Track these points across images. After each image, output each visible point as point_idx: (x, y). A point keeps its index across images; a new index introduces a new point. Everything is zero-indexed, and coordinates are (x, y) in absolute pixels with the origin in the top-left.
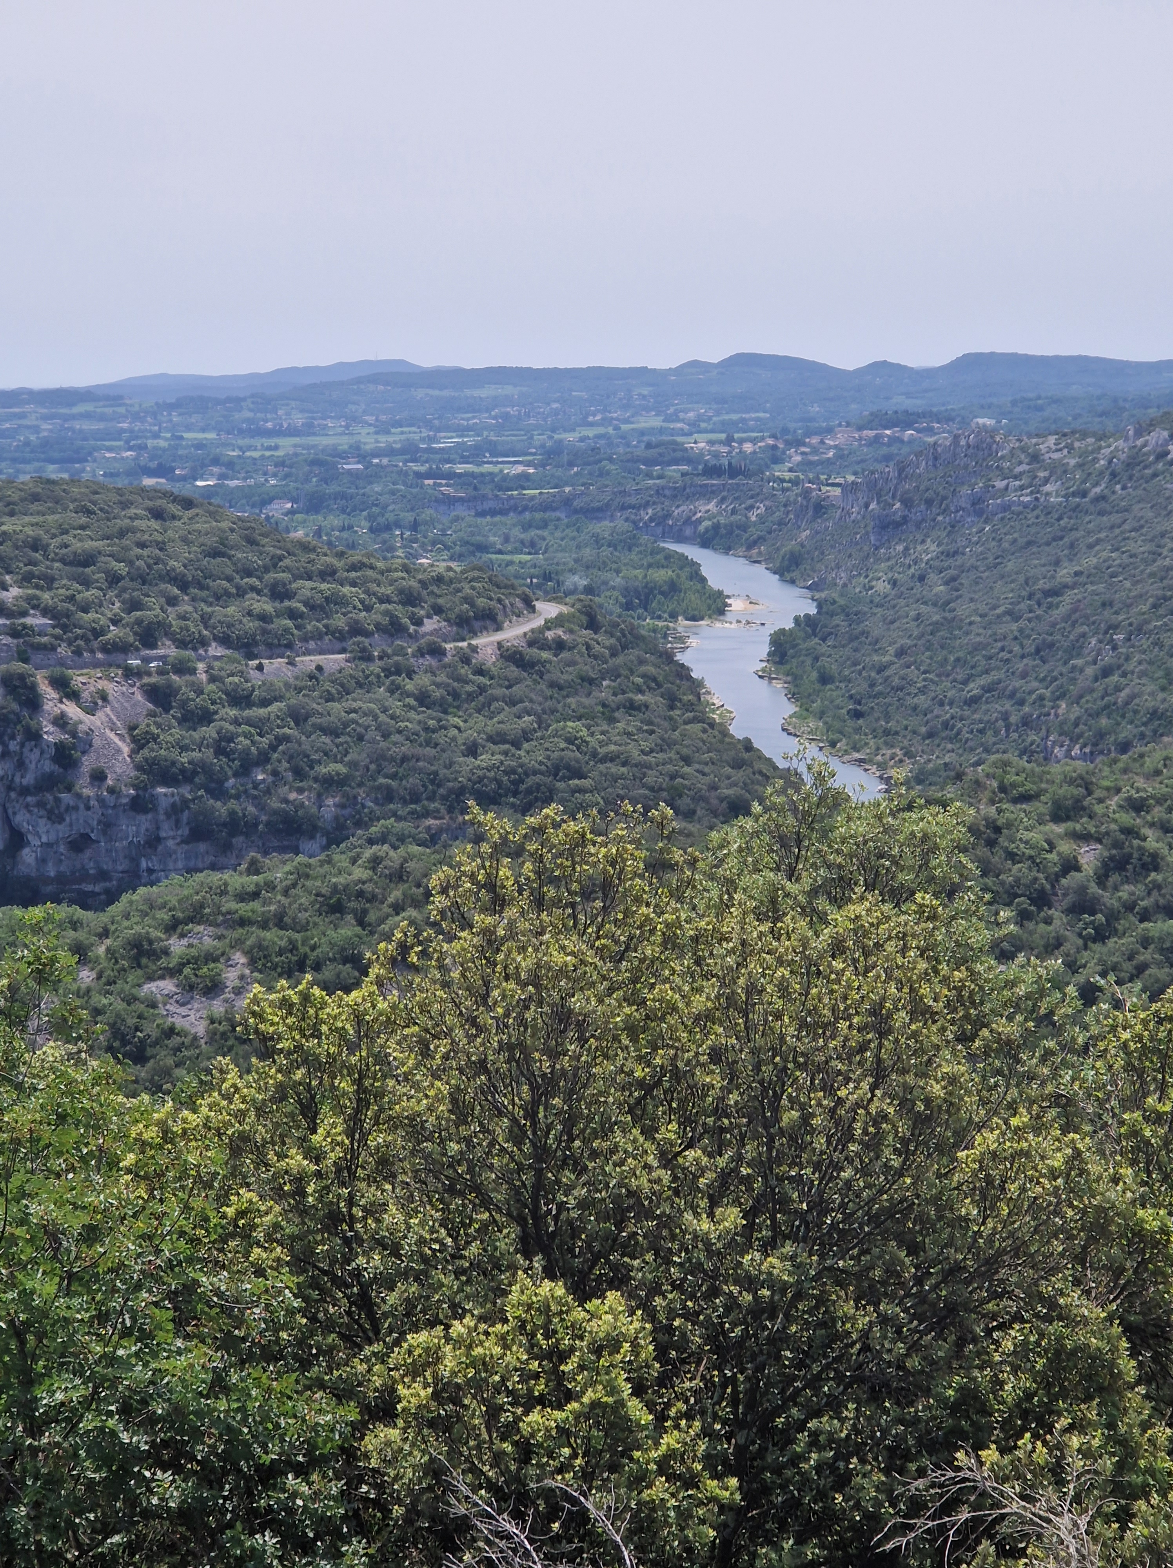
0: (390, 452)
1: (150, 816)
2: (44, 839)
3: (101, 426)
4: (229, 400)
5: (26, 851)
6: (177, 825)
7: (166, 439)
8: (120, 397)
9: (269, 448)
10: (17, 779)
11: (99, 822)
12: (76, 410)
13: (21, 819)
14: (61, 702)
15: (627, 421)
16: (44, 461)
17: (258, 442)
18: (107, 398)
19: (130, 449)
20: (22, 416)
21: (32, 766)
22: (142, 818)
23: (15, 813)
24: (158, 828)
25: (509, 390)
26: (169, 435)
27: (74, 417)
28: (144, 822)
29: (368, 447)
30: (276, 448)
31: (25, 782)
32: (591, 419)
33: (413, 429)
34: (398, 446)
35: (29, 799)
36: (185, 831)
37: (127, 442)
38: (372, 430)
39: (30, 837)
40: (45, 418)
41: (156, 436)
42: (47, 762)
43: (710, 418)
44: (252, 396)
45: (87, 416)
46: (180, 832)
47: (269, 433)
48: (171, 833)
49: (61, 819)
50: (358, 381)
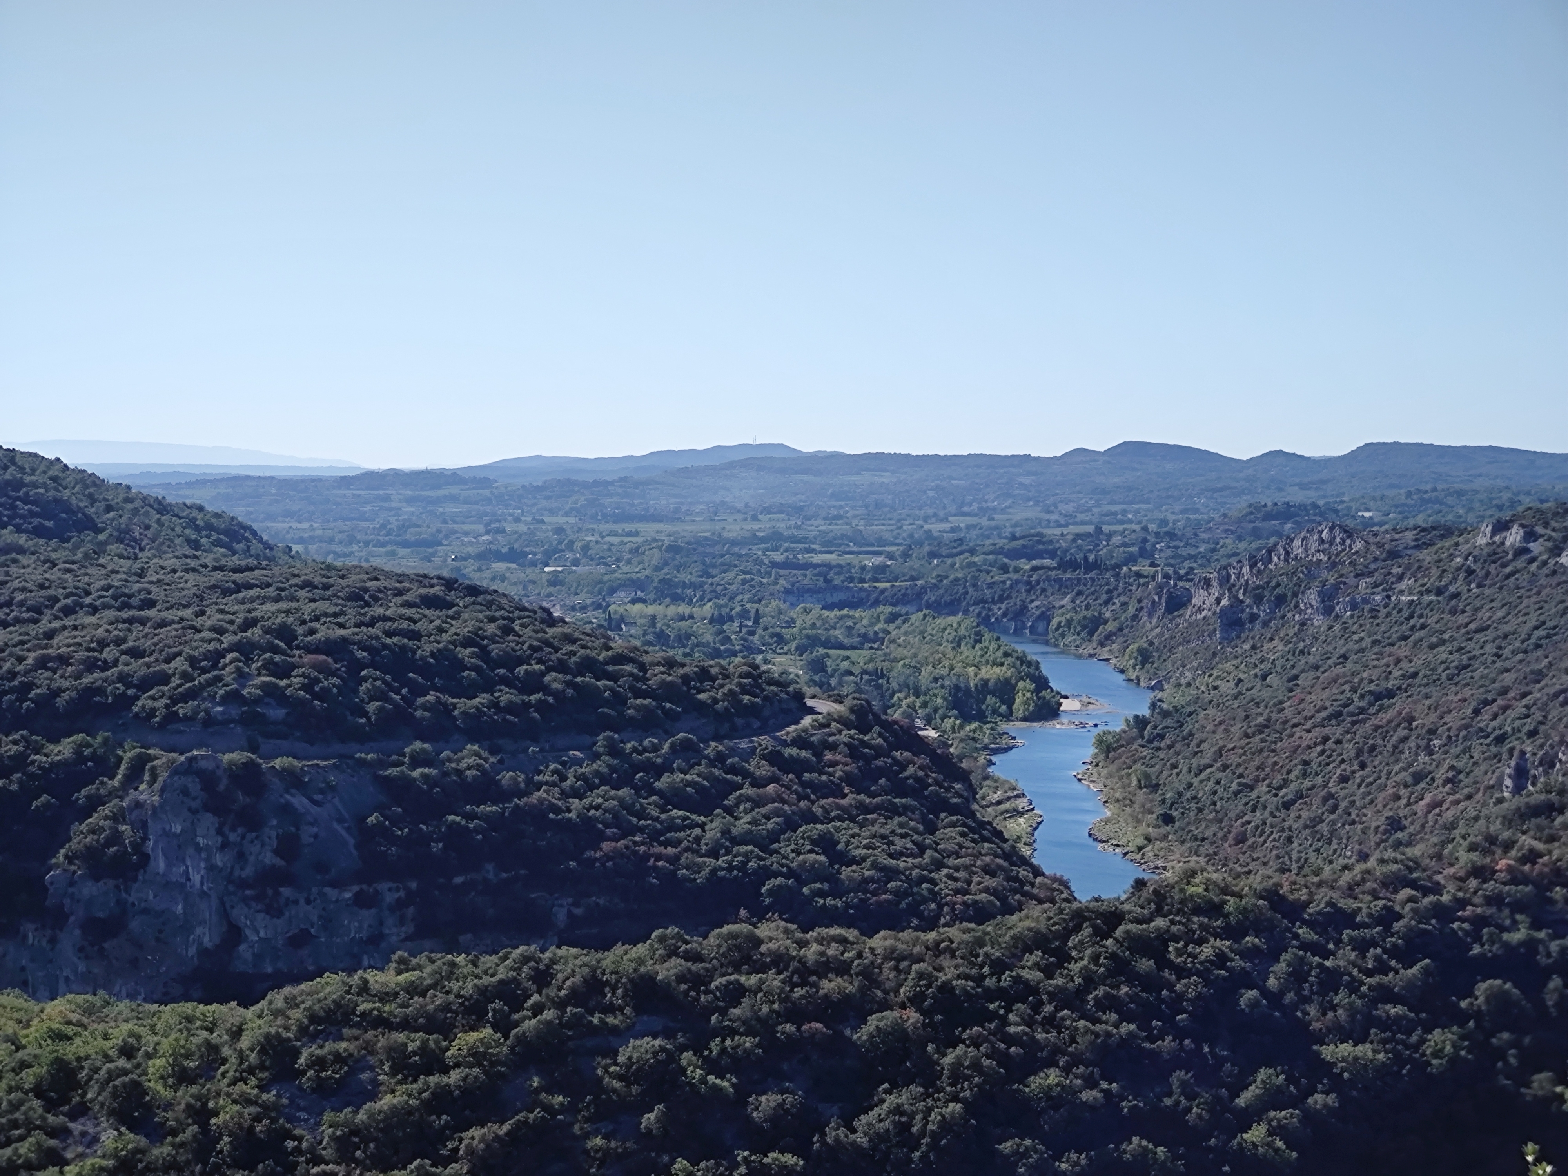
0: (754, 539)
1: (373, 911)
2: (262, 934)
3: (465, 508)
4: (596, 483)
5: (242, 947)
6: (402, 922)
7: (526, 523)
8: (486, 480)
9: (629, 534)
10: (237, 873)
11: (320, 917)
12: (441, 493)
13: (240, 914)
14: (288, 792)
15: (1003, 511)
16: (397, 544)
17: (619, 528)
18: (474, 480)
19: (487, 532)
20: (387, 498)
21: (252, 859)
22: (365, 913)
23: (232, 907)
24: (381, 924)
25: (886, 478)
26: (529, 519)
27: (438, 501)
28: (367, 916)
29: (731, 535)
30: (636, 534)
31: (244, 874)
32: (965, 509)
33: (783, 516)
34: (761, 534)
35: (248, 892)
36: (410, 928)
37: (487, 525)
38: (740, 516)
39: (248, 932)
40: (410, 501)
41: (517, 520)
42: (269, 855)
43: (1089, 510)
44: (622, 479)
45: (454, 499)
46: (404, 929)
47: (631, 518)
48: (395, 930)
49: (279, 914)
50: (731, 465)
